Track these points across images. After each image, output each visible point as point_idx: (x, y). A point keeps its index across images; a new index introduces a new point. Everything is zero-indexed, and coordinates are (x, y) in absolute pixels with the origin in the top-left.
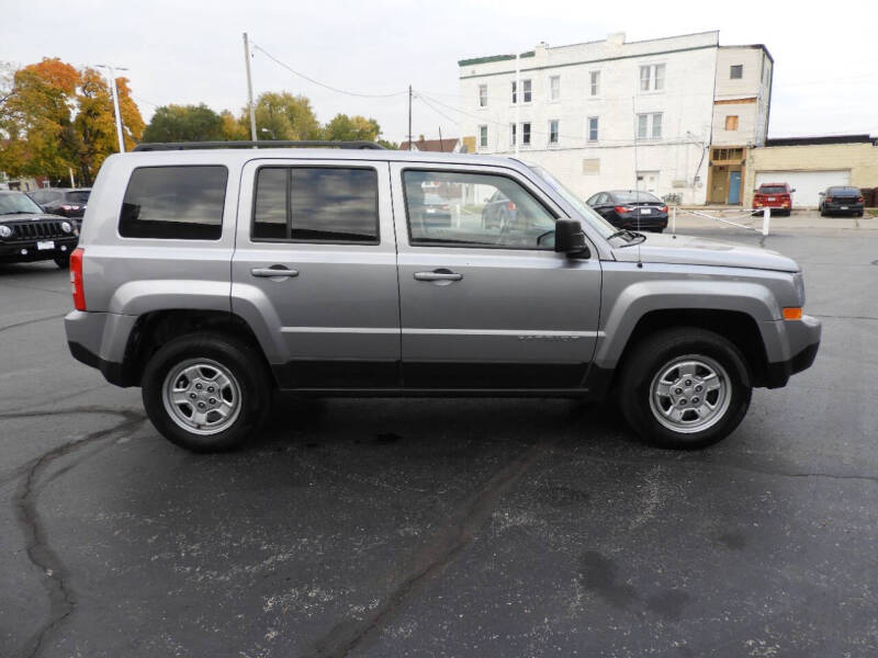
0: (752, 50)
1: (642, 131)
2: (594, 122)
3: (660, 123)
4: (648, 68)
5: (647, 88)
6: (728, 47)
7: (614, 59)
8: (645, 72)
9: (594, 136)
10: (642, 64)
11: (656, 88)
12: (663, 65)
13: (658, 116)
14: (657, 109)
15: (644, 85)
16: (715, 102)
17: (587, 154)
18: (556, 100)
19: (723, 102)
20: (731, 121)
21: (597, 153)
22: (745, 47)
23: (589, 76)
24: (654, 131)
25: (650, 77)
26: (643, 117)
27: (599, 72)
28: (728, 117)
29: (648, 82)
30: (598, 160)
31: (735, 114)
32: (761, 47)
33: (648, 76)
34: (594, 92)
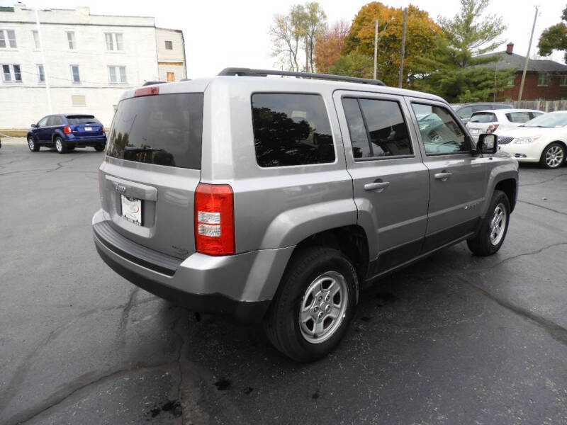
0: (176, 33)
1: (113, 78)
2: (75, 69)
3: (125, 73)
4: (110, 35)
5: (112, 49)
6: (161, 29)
7: (84, 25)
8: (108, 37)
9: (77, 79)
10: (106, 32)
11: (118, 49)
12: (121, 34)
13: (123, 69)
14: (122, 63)
15: (109, 46)
16: (159, 63)
17: (73, 91)
18: (38, 49)
19: (163, 63)
20: (170, 76)
21: (82, 92)
22: (171, 30)
23: (66, 35)
24: (121, 78)
25: (112, 41)
26: (112, 68)
27: (73, 33)
28: (168, 73)
29: (111, 44)
30: (84, 96)
31: (172, 71)
32: (180, 32)
33: (111, 40)
34: (71, 46)
